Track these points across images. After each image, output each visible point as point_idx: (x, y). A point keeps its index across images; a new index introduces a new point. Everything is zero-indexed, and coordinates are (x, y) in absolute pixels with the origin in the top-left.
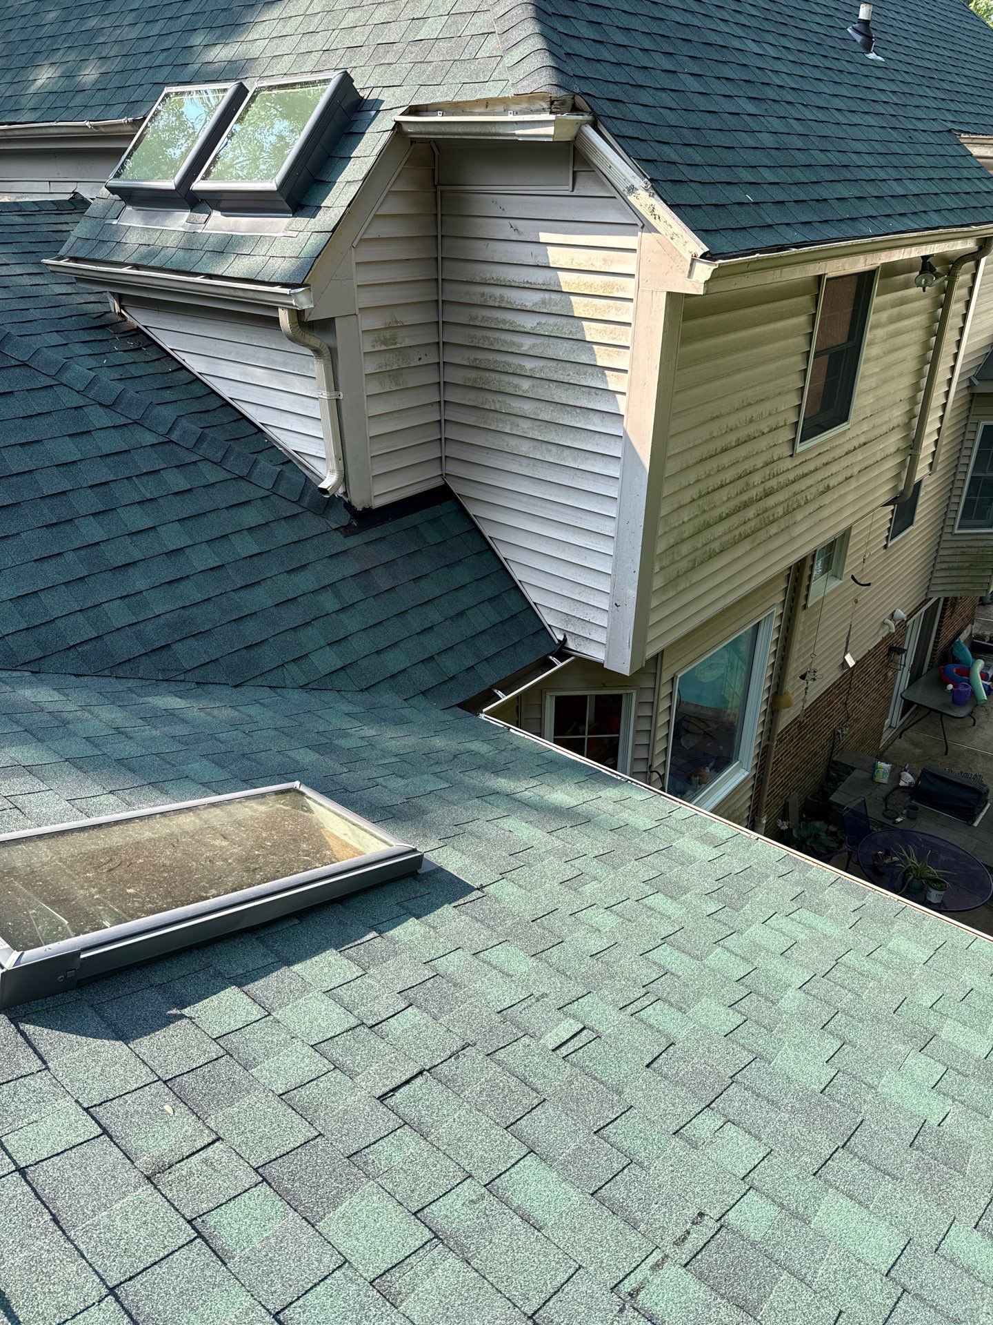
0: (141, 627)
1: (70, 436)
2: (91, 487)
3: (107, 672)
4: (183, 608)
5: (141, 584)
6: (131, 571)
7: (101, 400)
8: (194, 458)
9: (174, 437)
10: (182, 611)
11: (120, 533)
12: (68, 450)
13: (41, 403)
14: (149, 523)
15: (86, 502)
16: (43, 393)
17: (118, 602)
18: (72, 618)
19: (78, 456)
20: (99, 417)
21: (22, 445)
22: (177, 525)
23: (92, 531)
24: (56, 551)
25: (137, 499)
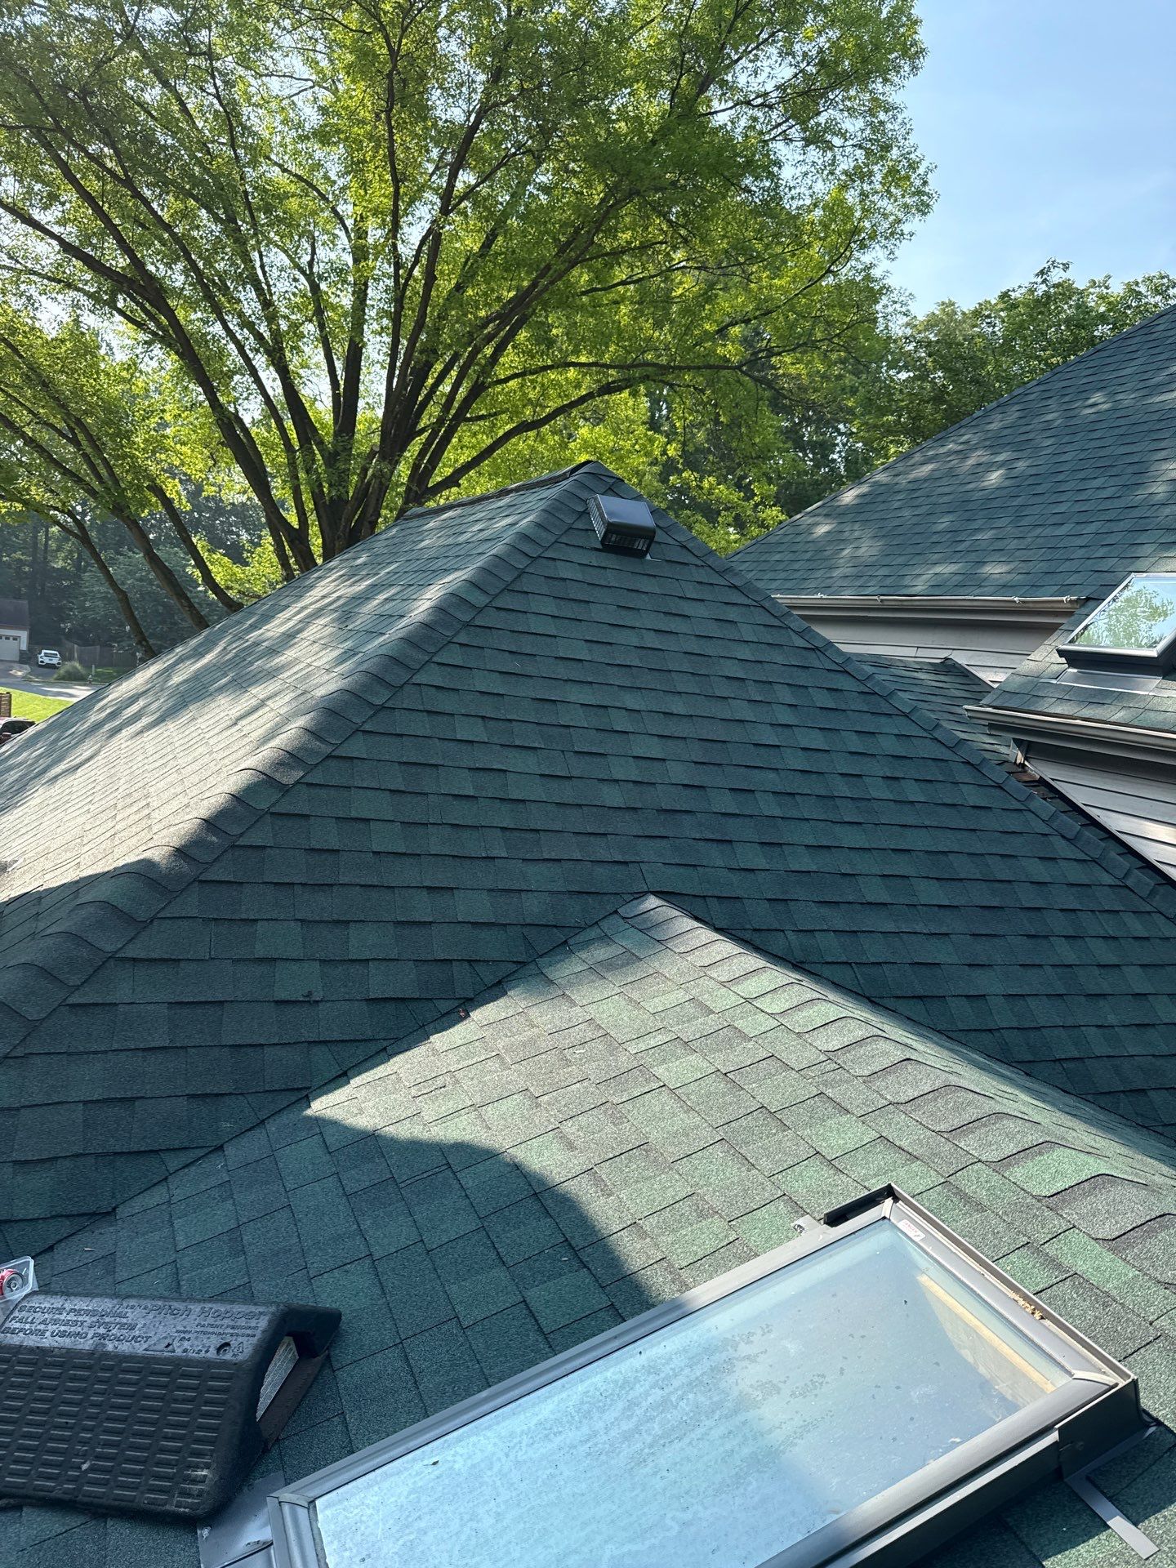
0: (1118, 1062)
1: (1040, 858)
2: (1062, 910)
3: (1089, 1097)
4: (1154, 1056)
5: (1112, 1019)
6: (1102, 1003)
7: (1064, 833)
8: (1149, 908)
9: (1130, 882)
10: (1153, 1060)
11: (1089, 962)
12: (1040, 871)
13: (1013, 823)
14: (1114, 960)
15: (1059, 924)
16: (1015, 815)
17: (1094, 1029)
18: (1056, 1031)
19: (1048, 879)
20: (1062, 848)
21: (1001, 855)
22: (1139, 970)
23: (1067, 953)
24: (1037, 962)
25: (1102, 933)
